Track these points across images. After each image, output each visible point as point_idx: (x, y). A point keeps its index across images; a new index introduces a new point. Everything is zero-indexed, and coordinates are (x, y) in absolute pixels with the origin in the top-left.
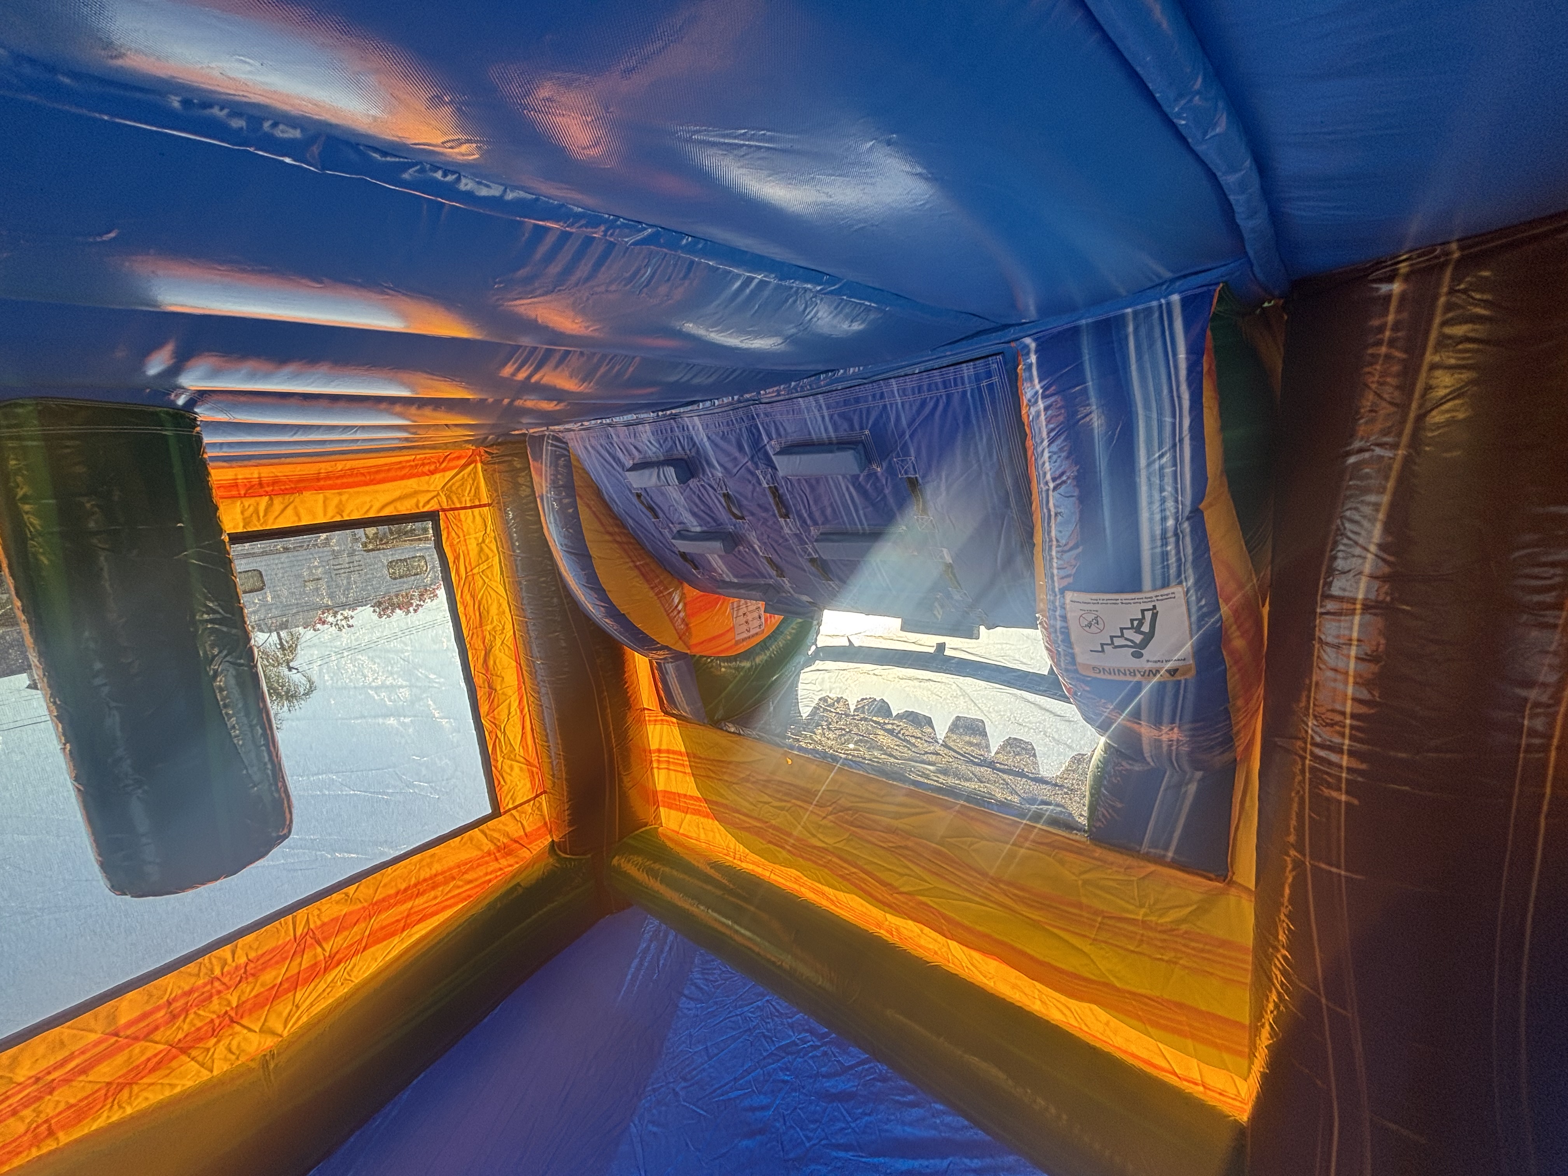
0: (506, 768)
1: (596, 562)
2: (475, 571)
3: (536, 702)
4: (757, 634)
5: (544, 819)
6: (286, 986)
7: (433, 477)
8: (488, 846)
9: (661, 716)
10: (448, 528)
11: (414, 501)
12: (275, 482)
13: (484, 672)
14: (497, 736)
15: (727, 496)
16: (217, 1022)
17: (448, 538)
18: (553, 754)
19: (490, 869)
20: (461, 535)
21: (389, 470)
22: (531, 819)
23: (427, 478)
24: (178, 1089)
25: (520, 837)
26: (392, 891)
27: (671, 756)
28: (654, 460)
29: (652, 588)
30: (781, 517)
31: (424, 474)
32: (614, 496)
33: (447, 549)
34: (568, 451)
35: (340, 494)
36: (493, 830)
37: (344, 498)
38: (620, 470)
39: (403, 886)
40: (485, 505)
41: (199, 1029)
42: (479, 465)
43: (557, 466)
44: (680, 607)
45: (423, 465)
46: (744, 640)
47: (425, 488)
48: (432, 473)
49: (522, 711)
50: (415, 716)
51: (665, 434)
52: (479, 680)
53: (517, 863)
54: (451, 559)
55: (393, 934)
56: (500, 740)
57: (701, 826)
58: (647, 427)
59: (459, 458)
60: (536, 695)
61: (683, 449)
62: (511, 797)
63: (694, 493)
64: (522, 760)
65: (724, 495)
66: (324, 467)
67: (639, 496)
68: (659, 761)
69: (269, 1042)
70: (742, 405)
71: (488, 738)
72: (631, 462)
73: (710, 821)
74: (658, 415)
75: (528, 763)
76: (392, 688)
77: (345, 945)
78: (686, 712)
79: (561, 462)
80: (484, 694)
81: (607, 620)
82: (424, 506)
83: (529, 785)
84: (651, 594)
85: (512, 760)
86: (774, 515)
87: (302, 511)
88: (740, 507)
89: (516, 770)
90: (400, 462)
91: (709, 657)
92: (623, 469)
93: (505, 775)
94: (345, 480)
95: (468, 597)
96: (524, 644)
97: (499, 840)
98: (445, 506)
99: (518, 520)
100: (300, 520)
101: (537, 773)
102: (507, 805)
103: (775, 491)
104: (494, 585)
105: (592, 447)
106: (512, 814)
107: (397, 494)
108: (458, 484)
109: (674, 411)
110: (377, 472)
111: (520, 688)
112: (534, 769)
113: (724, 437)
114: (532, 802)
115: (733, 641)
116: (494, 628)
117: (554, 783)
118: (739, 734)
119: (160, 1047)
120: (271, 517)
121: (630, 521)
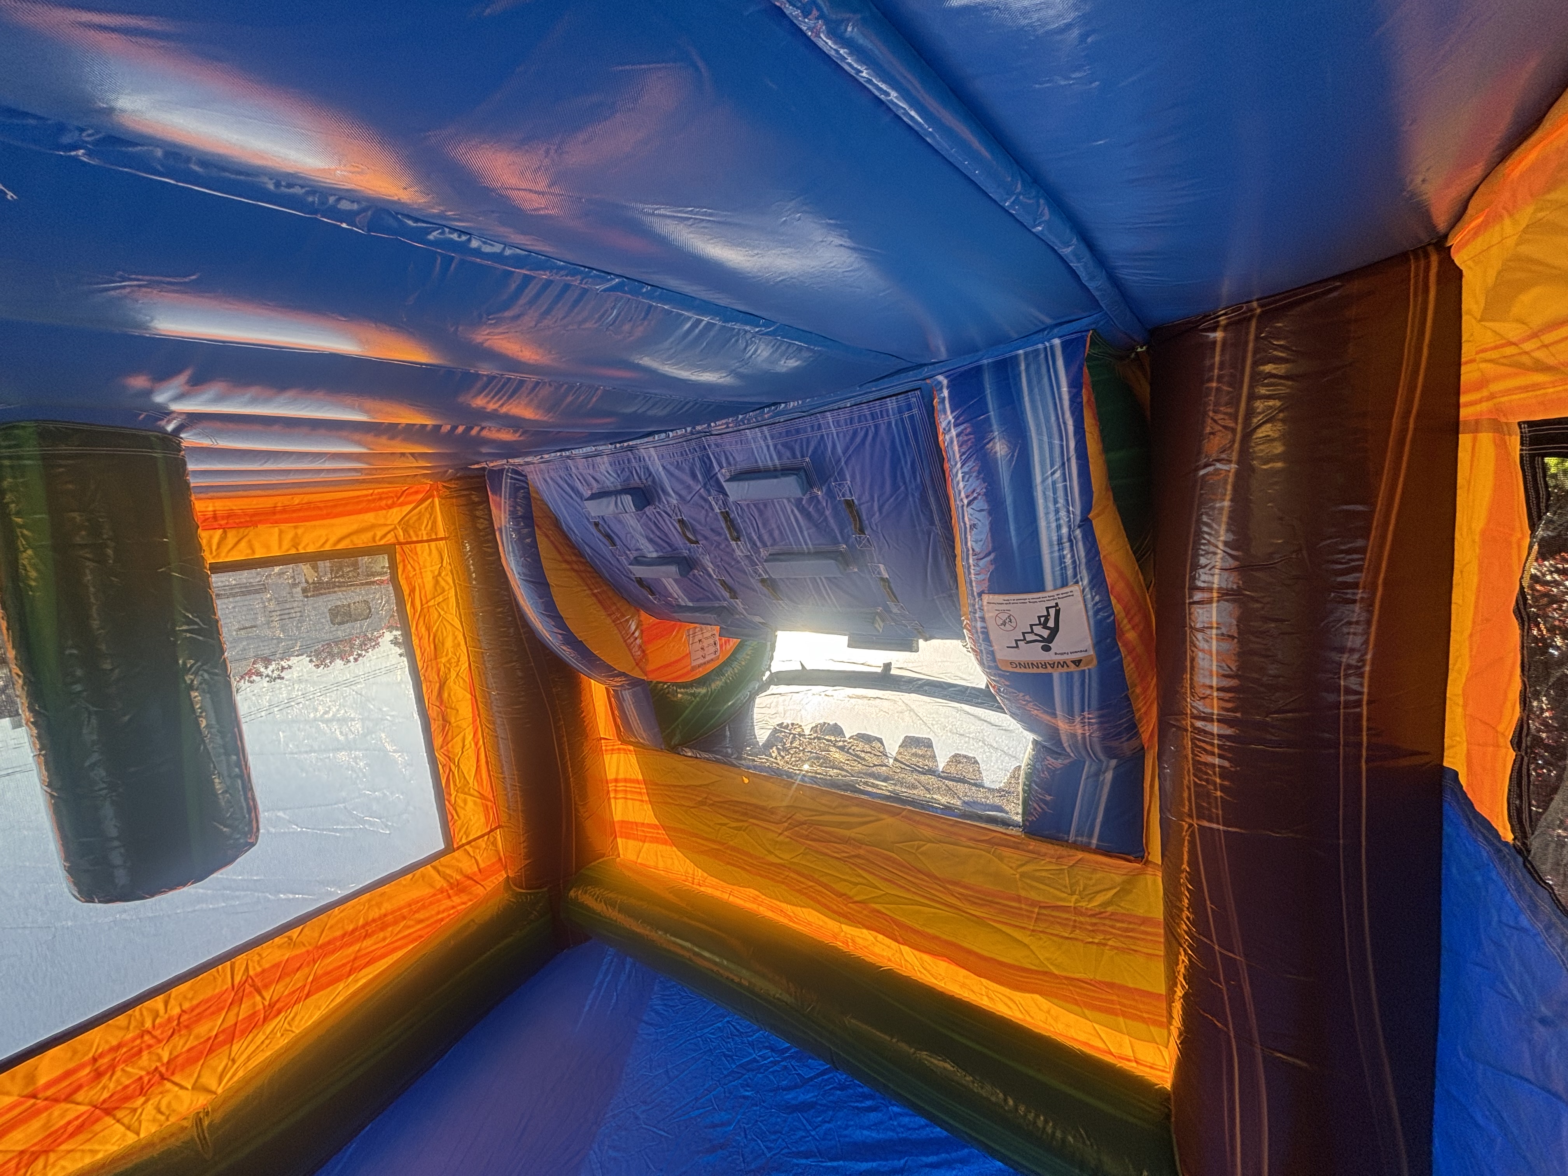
0: (460, 802)
1: (554, 591)
2: (430, 604)
3: (491, 733)
4: (712, 660)
5: (499, 854)
6: (221, 1038)
7: (391, 511)
8: (440, 883)
9: (618, 745)
10: (404, 561)
11: (369, 535)
12: (230, 515)
13: (438, 704)
14: (450, 769)
15: (681, 522)
16: (146, 1079)
17: (404, 571)
18: (509, 786)
19: (442, 908)
20: (417, 568)
21: (347, 504)
22: (485, 855)
23: (384, 512)
24: (100, 1156)
25: (474, 874)
26: (338, 933)
27: (628, 785)
28: (613, 489)
29: (610, 615)
30: (733, 540)
31: (381, 508)
32: (572, 525)
33: (403, 582)
34: (528, 484)
35: (296, 527)
36: (446, 866)
37: (300, 531)
38: (579, 500)
39: (351, 927)
40: (442, 539)
41: (127, 1087)
42: (437, 500)
43: (516, 498)
44: (637, 634)
45: (381, 499)
46: (699, 666)
47: (382, 521)
48: (390, 507)
49: (476, 744)
50: (366, 750)
51: (622, 465)
52: (433, 713)
53: (471, 900)
54: (406, 591)
55: (338, 980)
56: (453, 773)
57: (659, 853)
58: (605, 458)
59: (417, 492)
60: (491, 727)
61: (640, 479)
62: (465, 832)
63: (650, 520)
64: (476, 794)
65: (679, 521)
66: (281, 501)
67: (596, 525)
68: (616, 791)
69: (202, 1100)
70: (694, 436)
71: (441, 771)
72: (590, 492)
73: (668, 848)
74: (615, 447)
75: (482, 797)
76: (344, 720)
77: (286, 993)
78: (643, 739)
79: (521, 493)
80: (439, 726)
81: (564, 648)
82: (381, 539)
83: (483, 820)
84: (609, 621)
85: (465, 794)
86: (726, 539)
87: (257, 545)
88: (694, 532)
89: (470, 804)
90: (358, 497)
91: (666, 683)
92: (581, 499)
93: (458, 809)
94: (301, 514)
95: (423, 630)
96: (480, 676)
97: (452, 877)
98: (402, 539)
99: (474, 552)
100: (254, 552)
101: (492, 808)
102: (461, 840)
103: (726, 515)
104: (449, 617)
105: (552, 479)
106: (465, 850)
107: (355, 527)
108: (415, 518)
109: (631, 443)
110: (335, 506)
111: (474, 721)
112: (489, 803)
113: (678, 467)
114: (486, 837)
115: (689, 667)
116: (449, 660)
117: (510, 815)
118: (697, 758)
119: (82, 1108)
120: (224, 550)
121: (587, 548)
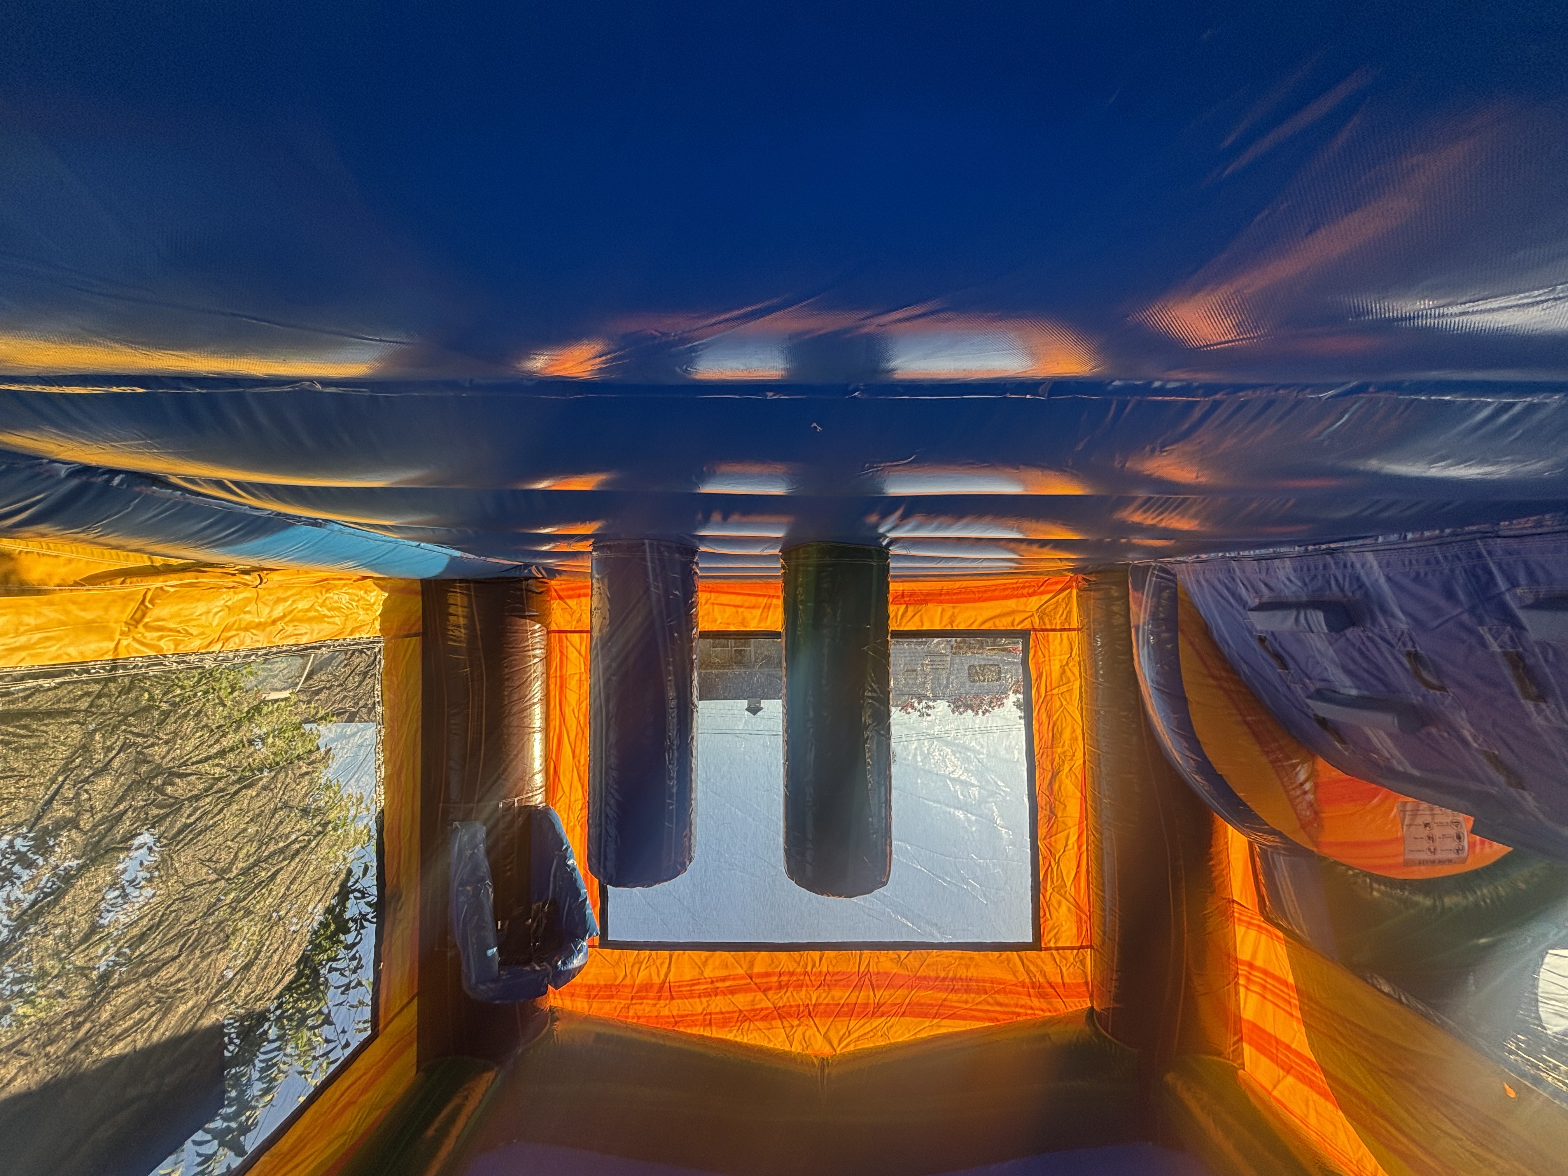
0: (1054, 902)
1: (1192, 708)
2: (1055, 692)
3: (1096, 843)
4: (1450, 861)
5: (1086, 977)
6: (845, 1009)
7: (1031, 599)
8: (1023, 977)
9: (1258, 920)
10: (1036, 646)
11: (1010, 619)
12: (912, 595)
13: (1048, 794)
14: (1050, 864)
15: (1414, 657)
16: (802, 1009)
17: (1034, 656)
18: (1108, 909)
19: (1021, 1002)
20: (1047, 656)
21: (994, 590)
22: (1071, 970)
23: (1025, 599)
24: (771, 1045)
25: (1057, 983)
26: (933, 974)
27: (1269, 980)
28: (1293, 599)
29: (1267, 753)
30: (1527, 696)
31: (1023, 596)
32: (1227, 636)
33: (1032, 666)
34: (1176, 584)
35: (954, 607)
36: (1031, 961)
37: (956, 611)
38: (1240, 609)
39: (943, 975)
40: (1074, 630)
41: (791, 1006)
42: (1075, 591)
43: (1159, 598)
44: (1307, 786)
45: (1024, 587)
46: (1421, 863)
47: (1022, 608)
48: (1030, 595)
49: (1079, 848)
50: (980, 816)
51: (1313, 572)
52: (1042, 801)
53: (1050, 1011)
54: (1034, 677)
55: (926, 1015)
56: (1052, 869)
57: (1311, 1103)
58: (1288, 562)
59: (1057, 583)
60: (1097, 836)
61: (1342, 590)
62: (1055, 936)
63: (1353, 646)
64: (1071, 900)
65: (1409, 654)
66: (948, 586)
67: (1262, 640)
68: (1248, 979)
69: (827, 1050)
70: (1459, 538)
71: (1041, 862)
72: (1257, 601)
73: (1331, 1106)
74: (1306, 550)
75: (1078, 906)
76: (965, 784)
77: (889, 1002)
78: (1302, 931)
79: (1165, 594)
80: (1045, 816)
81: (1196, 777)
82: (1018, 624)
83: (1075, 931)
84: (1264, 760)
85: (1061, 895)
86: (1512, 694)
87: (925, 619)
88: (1439, 672)
89: (1064, 909)
90: (1005, 584)
91: (1350, 868)
92: (1244, 607)
93: (1051, 907)
94: (959, 596)
95: (1044, 716)
96: (1093, 777)
97: (1035, 976)
98: (1037, 627)
99: (1106, 648)
100: (923, 625)
101: (1086, 922)
102: (1049, 941)
103: (1517, 661)
104: (1070, 708)
105: (1207, 581)
106: (1052, 954)
107: (998, 611)
108: (1051, 608)
109: (1332, 546)
110: (985, 592)
111: (1080, 823)
112: (1084, 916)
113: (1417, 578)
114: (1075, 952)
115: (1401, 860)
116: (1064, 752)
117: (1104, 942)
118: (1400, 1001)
119: (770, 1005)
120: (903, 621)
121: (1244, 667)
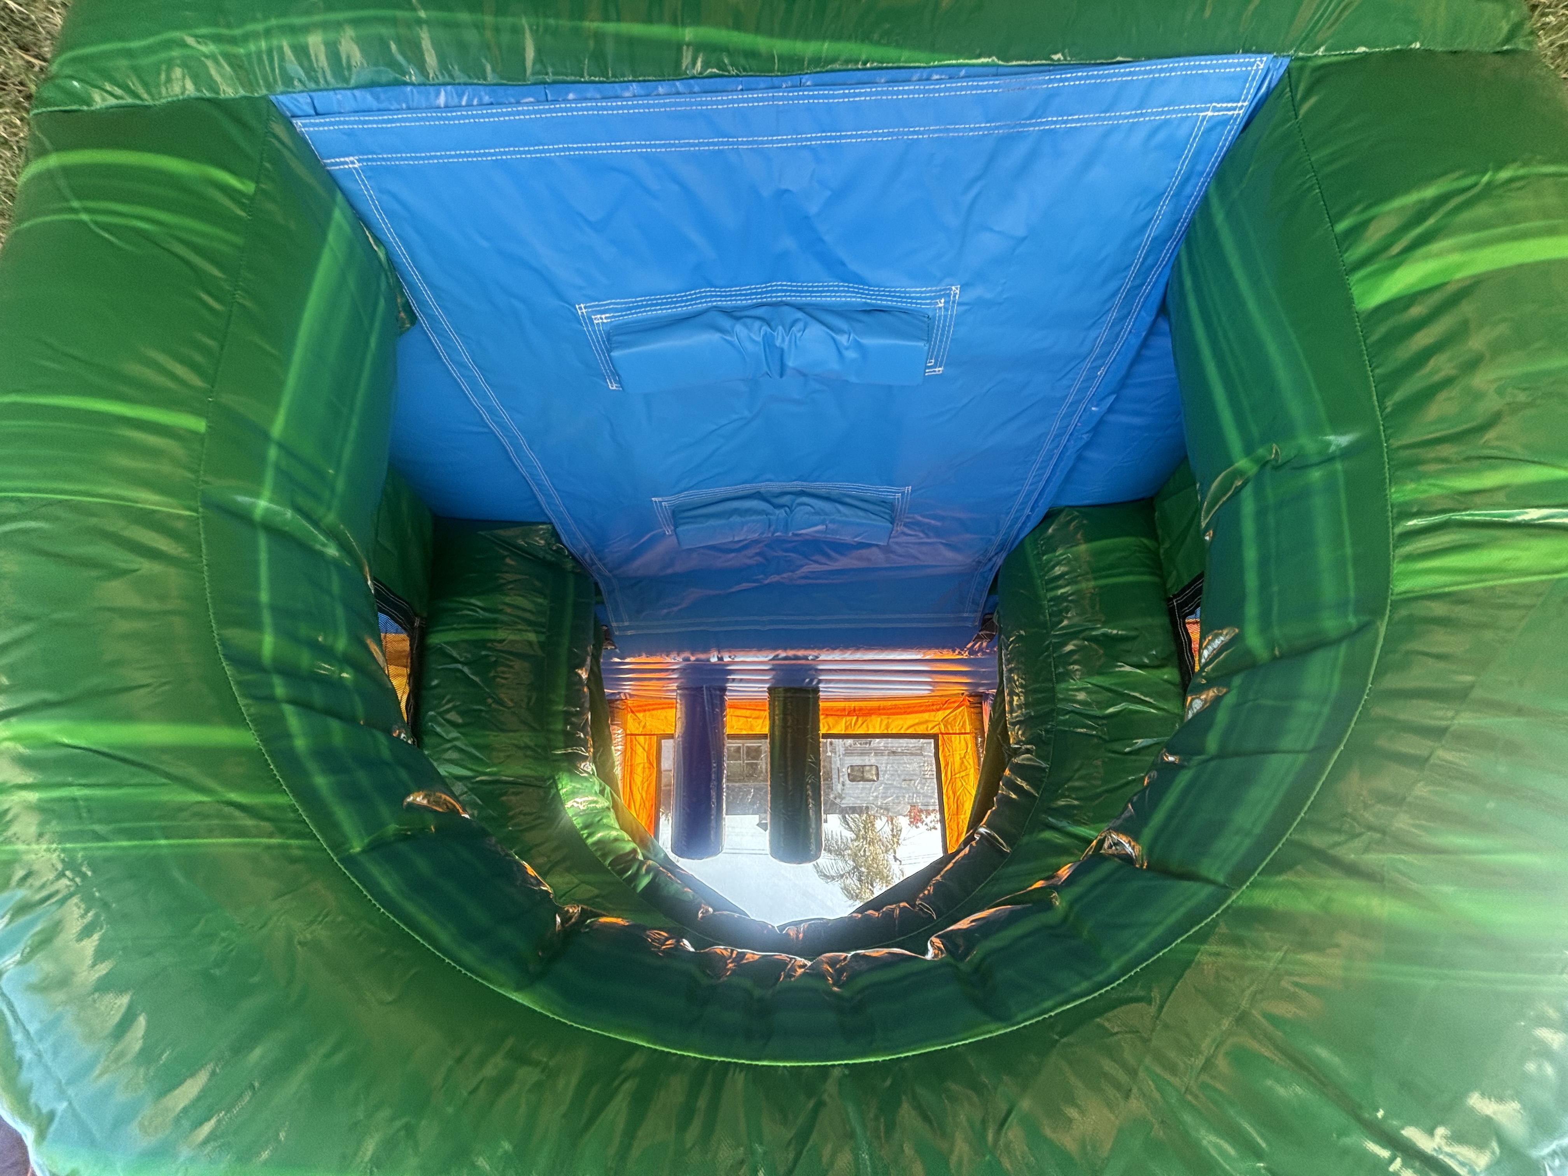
2: (957, 776)
7: (937, 713)
10: (943, 745)
11: (925, 726)
12: (861, 709)
17: (943, 750)
20: (951, 751)
21: (913, 707)
23: (934, 713)
31: (933, 710)
33: (941, 758)
35: (888, 718)
37: (891, 720)
40: (967, 733)
42: (966, 708)
45: (933, 705)
47: (932, 718)
48: (938, 710)
54: (942, 765)
59: (954, 702)
66: (882, 704)
82: (931, 730)
87: (870, 726)
94: (892, 710)
95: (951, 793)
98: (943, 731)
104: (969, 788)
107: (917, 721)
108: (951, 719)
120: (857, 727)
